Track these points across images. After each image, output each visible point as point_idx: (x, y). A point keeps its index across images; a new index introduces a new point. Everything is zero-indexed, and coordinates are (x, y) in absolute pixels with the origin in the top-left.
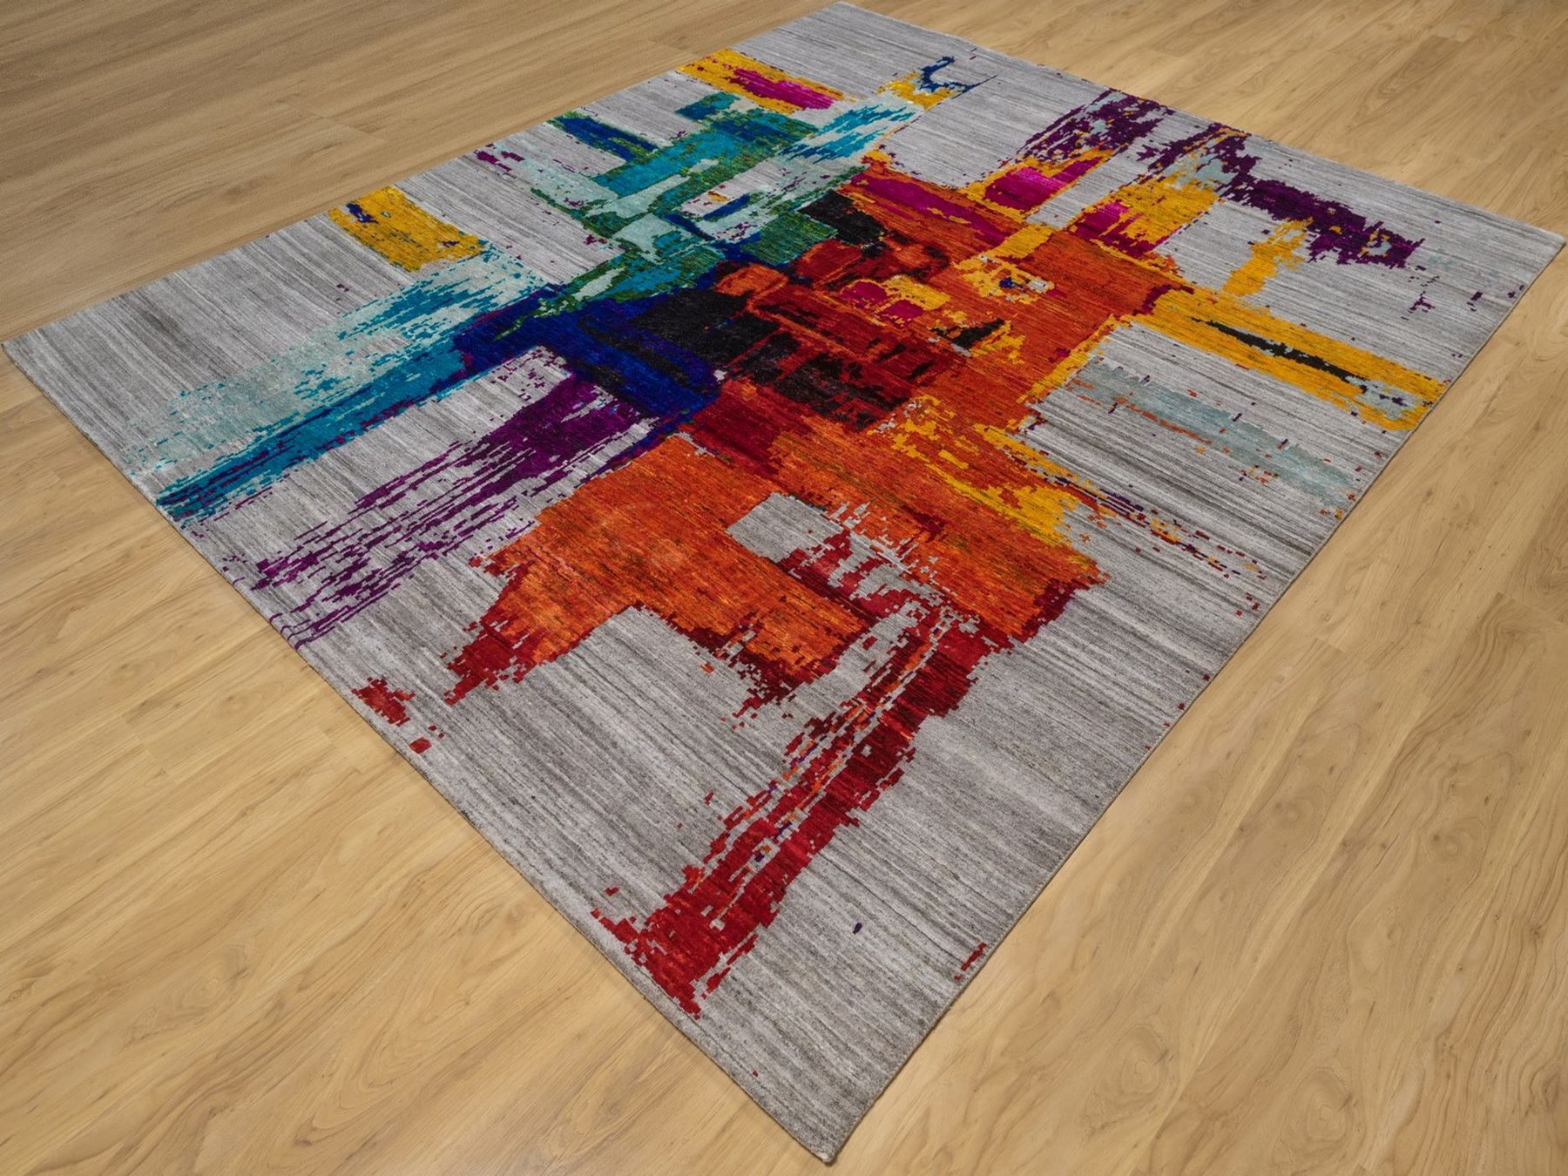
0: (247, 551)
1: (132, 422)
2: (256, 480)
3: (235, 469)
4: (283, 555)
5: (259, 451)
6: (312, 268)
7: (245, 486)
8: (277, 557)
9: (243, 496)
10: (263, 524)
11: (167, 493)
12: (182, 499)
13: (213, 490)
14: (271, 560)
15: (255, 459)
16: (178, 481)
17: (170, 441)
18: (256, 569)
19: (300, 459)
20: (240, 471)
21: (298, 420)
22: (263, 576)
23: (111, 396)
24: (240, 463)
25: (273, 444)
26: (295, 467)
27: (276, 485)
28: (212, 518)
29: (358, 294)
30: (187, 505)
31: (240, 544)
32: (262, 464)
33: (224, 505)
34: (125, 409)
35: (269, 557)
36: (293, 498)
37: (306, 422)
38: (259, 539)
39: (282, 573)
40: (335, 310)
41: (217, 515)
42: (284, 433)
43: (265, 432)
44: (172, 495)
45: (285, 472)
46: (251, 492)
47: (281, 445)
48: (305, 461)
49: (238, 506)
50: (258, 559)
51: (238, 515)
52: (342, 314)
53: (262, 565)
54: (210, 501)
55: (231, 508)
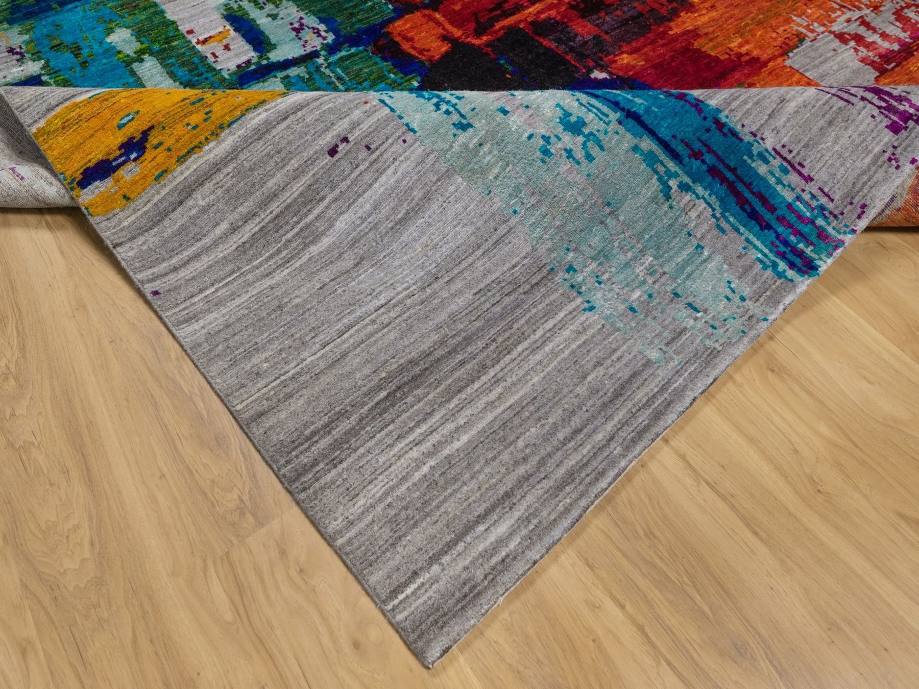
0: (877, 149)
1: (654, 355)
2: (762, 169)
3: (742, 202)
4: (876, 112)
5: (709, 179)
6: (275, 207)
7: (772, 181)
8: (879, 119)
9: (793, 178)
10: (835, 142)
11: (790, 273)
12: (800, 254)
13: (781, 220)
14: (887, 122)
15: (723, 180)
16: (765, 267)
17: (690, 300)
18: (904, 133)
19: (720, 125)
20: (747, 195)
21: (647, 144)
22: (911, 124)
23: (595, 402)
24: (732, 200)
25: (696, 164)
26: (738, 128)
27: (770, 143)
28: (831, 206)
29: (355, 125)
30: (809, 243)
31: (868, 160)
32: (733, 170)
33: (806, 197)
34: (626, 374)
35: (884, 124)
36: (788, 120)
37: (652, 133)
38: (858, 141)
39: (901, 108)
40: (398, 147)
41: (824, 200)
42: (675, 156)
43: (673, 183)
44: (792, 265)
45: (748, 138)
46: (785, 171)
47: (697, 155)
48: (724, 120)
49: (808, 179)
50: (888, 136)
51: (821, 176)
52: (409, 137)
53: (895, 128)
54: (800, 217)
55: (812, 187)
